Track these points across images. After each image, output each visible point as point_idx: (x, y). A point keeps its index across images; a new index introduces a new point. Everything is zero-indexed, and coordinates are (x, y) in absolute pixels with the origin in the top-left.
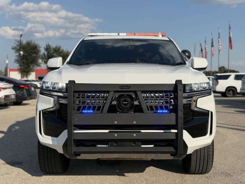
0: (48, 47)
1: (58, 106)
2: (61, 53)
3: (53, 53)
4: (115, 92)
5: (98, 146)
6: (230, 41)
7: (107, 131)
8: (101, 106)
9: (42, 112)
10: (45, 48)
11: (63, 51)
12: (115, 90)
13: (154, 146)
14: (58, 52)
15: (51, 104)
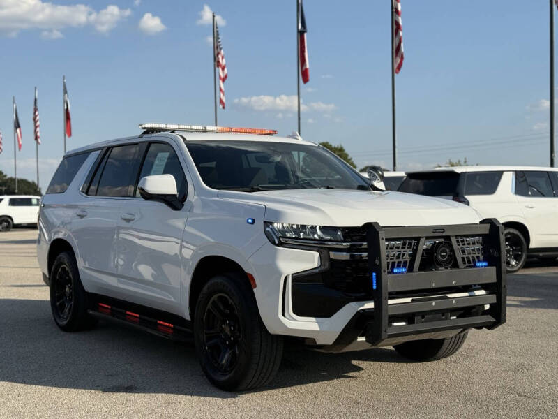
1: (327, 266)
4: (427, 238)
5: (396, 324)
6: (68, 117)
7: (409, 300)
8: (407, 262)
9: (292, 277)
12: (428, 235)
13: (457, 318)
15: (314, 262)
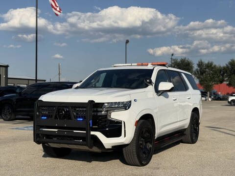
0: (200, 64)
2: (213, 68)
3: (205, 69)
10: (197, 64)
11: (215, 66)
14: (210, 68)
